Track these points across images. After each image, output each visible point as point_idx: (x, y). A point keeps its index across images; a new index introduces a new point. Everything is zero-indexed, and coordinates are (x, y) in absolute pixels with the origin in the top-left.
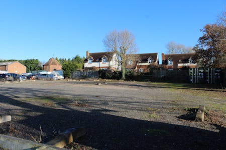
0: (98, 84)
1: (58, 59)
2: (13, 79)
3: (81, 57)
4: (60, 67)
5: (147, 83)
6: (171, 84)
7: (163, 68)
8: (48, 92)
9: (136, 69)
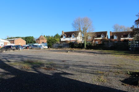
0: (67, 52)
1: (46, 36)
2: (15, 49)
3: (59, 35)
4: (45, 41)
5: (100, 51)
6: (117, 51)
7: (111, 41)
8: (32, 58)
9: (94, 41)
